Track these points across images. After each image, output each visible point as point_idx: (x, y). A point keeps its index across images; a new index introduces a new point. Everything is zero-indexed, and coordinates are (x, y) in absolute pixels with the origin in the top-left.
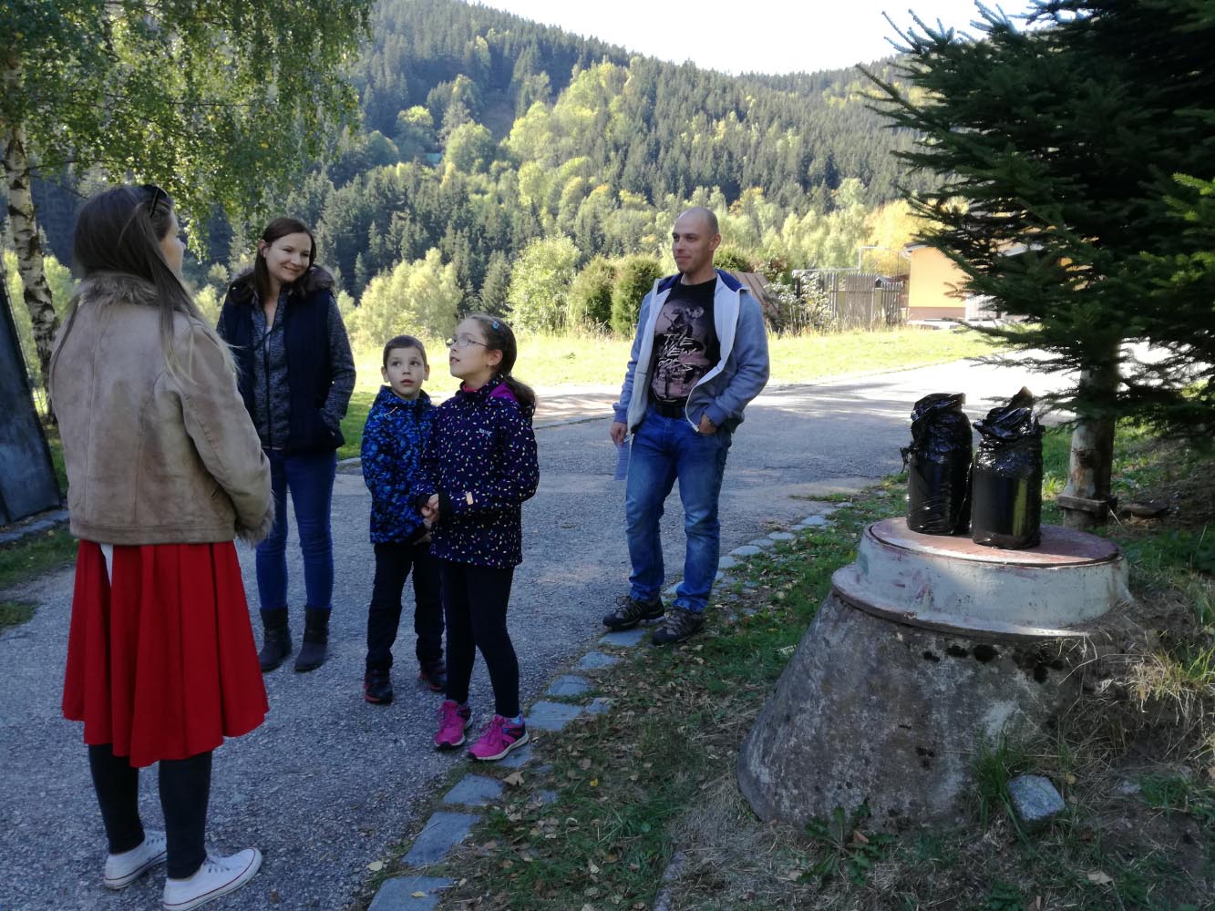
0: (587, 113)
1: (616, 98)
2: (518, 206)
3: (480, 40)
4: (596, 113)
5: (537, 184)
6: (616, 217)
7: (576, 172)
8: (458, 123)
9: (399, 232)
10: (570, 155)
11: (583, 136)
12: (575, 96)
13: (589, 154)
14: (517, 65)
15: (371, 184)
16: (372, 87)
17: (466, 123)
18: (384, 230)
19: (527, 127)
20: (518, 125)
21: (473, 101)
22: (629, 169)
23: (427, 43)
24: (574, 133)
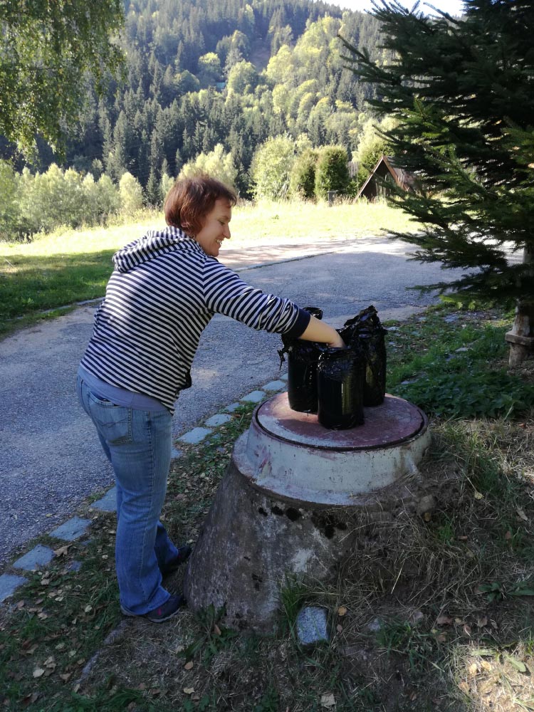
0: (316, 51)
1: (333, 40)
2: (272, 114)
3: (248, 7)
4: (320, 50)
5: (285, 98)
6: (333, 118)
7: (308, 90)
8: (235, 62)
9: (201, 135)
10: (305, 79)
11: (312, 66)
12: (308, 40)
13: (317, 77)
14: (272, 21)
15: (184, 105)
16: (183, 42)
17: (240, 62)
18: (191, 134)
19: (278, 62)
20: (272, 60)
21: (245, 48)
22: (342, 86)
23: (216, 11)
24: (307, 64)
